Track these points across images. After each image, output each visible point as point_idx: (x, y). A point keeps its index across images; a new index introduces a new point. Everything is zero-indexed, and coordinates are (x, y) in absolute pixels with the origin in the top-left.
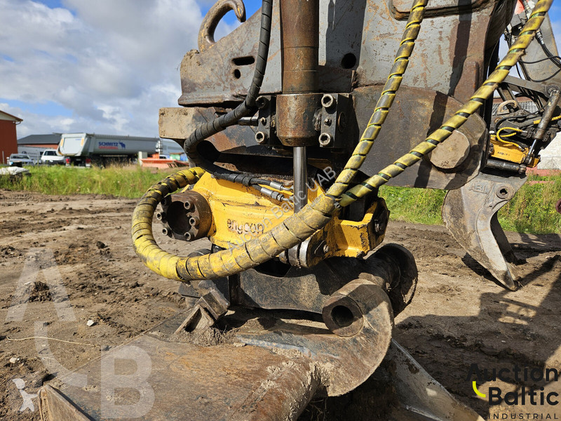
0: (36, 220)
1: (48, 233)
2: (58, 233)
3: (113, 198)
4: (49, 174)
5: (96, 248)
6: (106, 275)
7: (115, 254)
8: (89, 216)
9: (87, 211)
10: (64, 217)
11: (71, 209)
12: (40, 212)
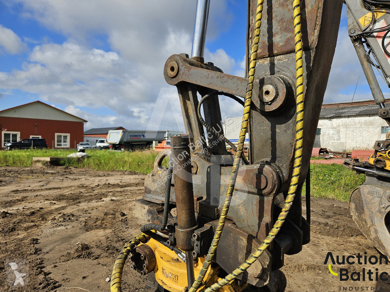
0: (88, 193)
1: (94, 204)
2: (100, 203)
3: (135, 174)
4: (99, 157)
5: (120, 216)
6: (122, 240)
7: (130, 222)
8: (119, 189)
9: (118, 186)
10: (104, 191)
11: (109, 184)
12: (91, 186)
